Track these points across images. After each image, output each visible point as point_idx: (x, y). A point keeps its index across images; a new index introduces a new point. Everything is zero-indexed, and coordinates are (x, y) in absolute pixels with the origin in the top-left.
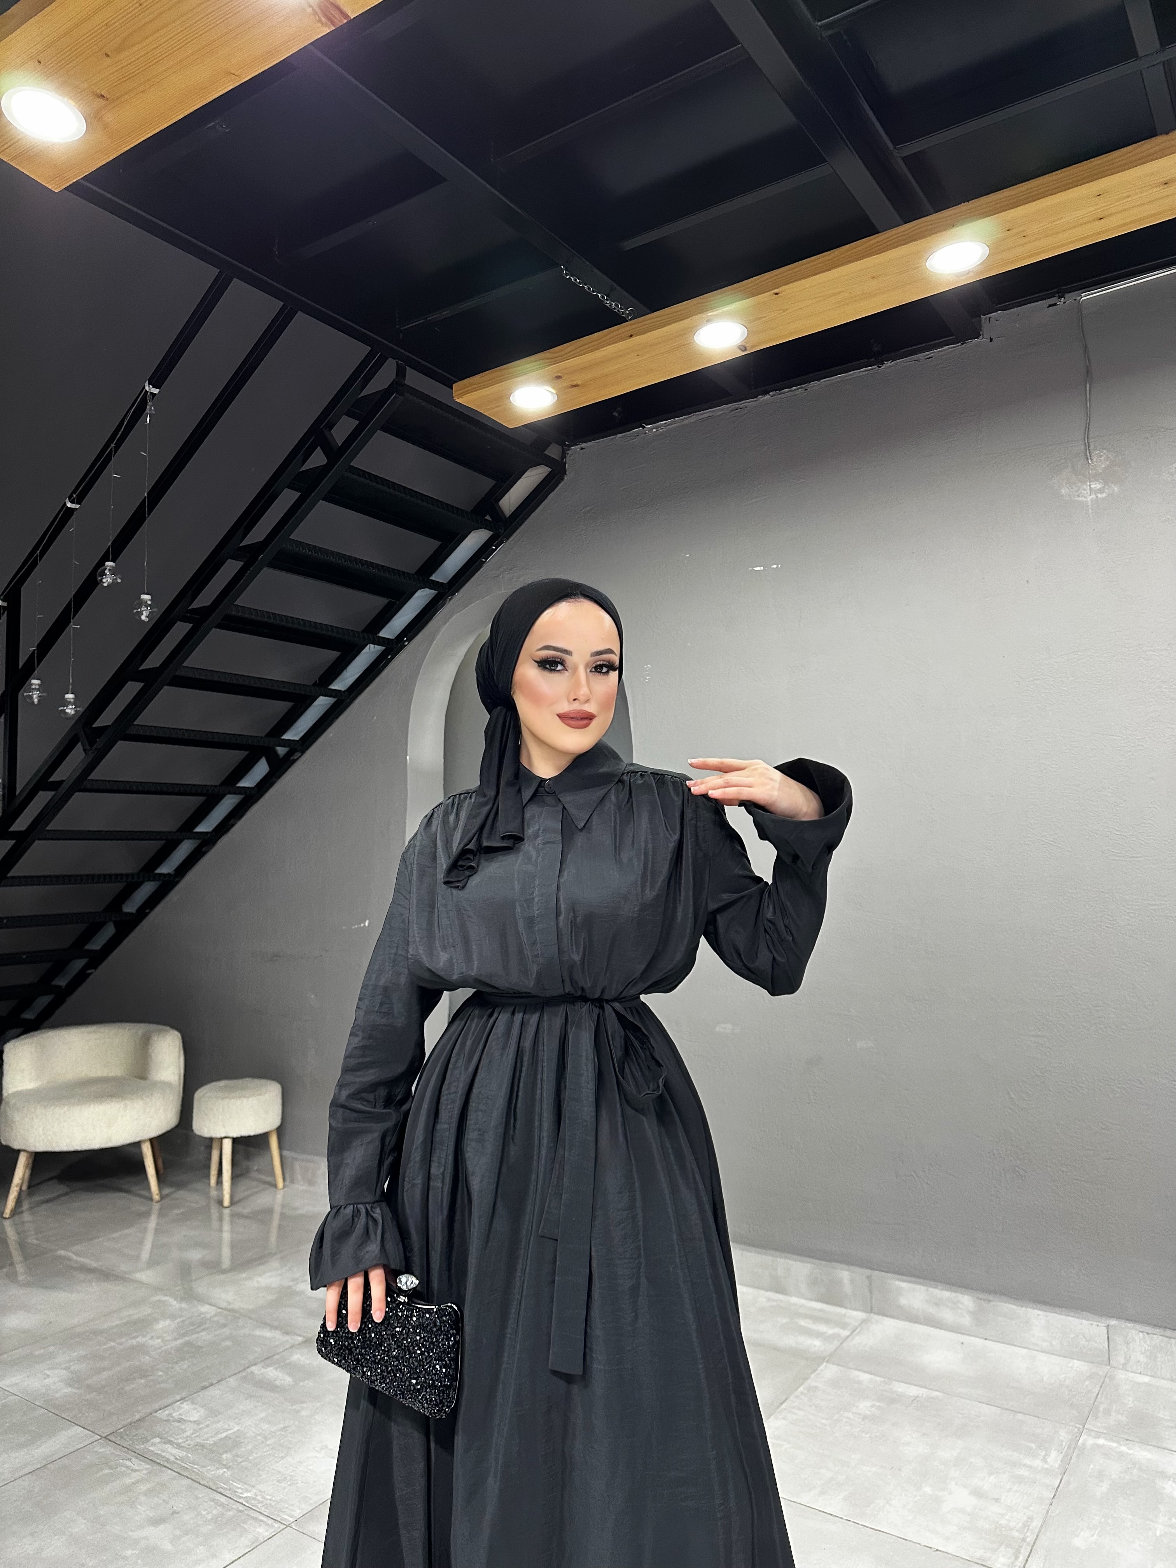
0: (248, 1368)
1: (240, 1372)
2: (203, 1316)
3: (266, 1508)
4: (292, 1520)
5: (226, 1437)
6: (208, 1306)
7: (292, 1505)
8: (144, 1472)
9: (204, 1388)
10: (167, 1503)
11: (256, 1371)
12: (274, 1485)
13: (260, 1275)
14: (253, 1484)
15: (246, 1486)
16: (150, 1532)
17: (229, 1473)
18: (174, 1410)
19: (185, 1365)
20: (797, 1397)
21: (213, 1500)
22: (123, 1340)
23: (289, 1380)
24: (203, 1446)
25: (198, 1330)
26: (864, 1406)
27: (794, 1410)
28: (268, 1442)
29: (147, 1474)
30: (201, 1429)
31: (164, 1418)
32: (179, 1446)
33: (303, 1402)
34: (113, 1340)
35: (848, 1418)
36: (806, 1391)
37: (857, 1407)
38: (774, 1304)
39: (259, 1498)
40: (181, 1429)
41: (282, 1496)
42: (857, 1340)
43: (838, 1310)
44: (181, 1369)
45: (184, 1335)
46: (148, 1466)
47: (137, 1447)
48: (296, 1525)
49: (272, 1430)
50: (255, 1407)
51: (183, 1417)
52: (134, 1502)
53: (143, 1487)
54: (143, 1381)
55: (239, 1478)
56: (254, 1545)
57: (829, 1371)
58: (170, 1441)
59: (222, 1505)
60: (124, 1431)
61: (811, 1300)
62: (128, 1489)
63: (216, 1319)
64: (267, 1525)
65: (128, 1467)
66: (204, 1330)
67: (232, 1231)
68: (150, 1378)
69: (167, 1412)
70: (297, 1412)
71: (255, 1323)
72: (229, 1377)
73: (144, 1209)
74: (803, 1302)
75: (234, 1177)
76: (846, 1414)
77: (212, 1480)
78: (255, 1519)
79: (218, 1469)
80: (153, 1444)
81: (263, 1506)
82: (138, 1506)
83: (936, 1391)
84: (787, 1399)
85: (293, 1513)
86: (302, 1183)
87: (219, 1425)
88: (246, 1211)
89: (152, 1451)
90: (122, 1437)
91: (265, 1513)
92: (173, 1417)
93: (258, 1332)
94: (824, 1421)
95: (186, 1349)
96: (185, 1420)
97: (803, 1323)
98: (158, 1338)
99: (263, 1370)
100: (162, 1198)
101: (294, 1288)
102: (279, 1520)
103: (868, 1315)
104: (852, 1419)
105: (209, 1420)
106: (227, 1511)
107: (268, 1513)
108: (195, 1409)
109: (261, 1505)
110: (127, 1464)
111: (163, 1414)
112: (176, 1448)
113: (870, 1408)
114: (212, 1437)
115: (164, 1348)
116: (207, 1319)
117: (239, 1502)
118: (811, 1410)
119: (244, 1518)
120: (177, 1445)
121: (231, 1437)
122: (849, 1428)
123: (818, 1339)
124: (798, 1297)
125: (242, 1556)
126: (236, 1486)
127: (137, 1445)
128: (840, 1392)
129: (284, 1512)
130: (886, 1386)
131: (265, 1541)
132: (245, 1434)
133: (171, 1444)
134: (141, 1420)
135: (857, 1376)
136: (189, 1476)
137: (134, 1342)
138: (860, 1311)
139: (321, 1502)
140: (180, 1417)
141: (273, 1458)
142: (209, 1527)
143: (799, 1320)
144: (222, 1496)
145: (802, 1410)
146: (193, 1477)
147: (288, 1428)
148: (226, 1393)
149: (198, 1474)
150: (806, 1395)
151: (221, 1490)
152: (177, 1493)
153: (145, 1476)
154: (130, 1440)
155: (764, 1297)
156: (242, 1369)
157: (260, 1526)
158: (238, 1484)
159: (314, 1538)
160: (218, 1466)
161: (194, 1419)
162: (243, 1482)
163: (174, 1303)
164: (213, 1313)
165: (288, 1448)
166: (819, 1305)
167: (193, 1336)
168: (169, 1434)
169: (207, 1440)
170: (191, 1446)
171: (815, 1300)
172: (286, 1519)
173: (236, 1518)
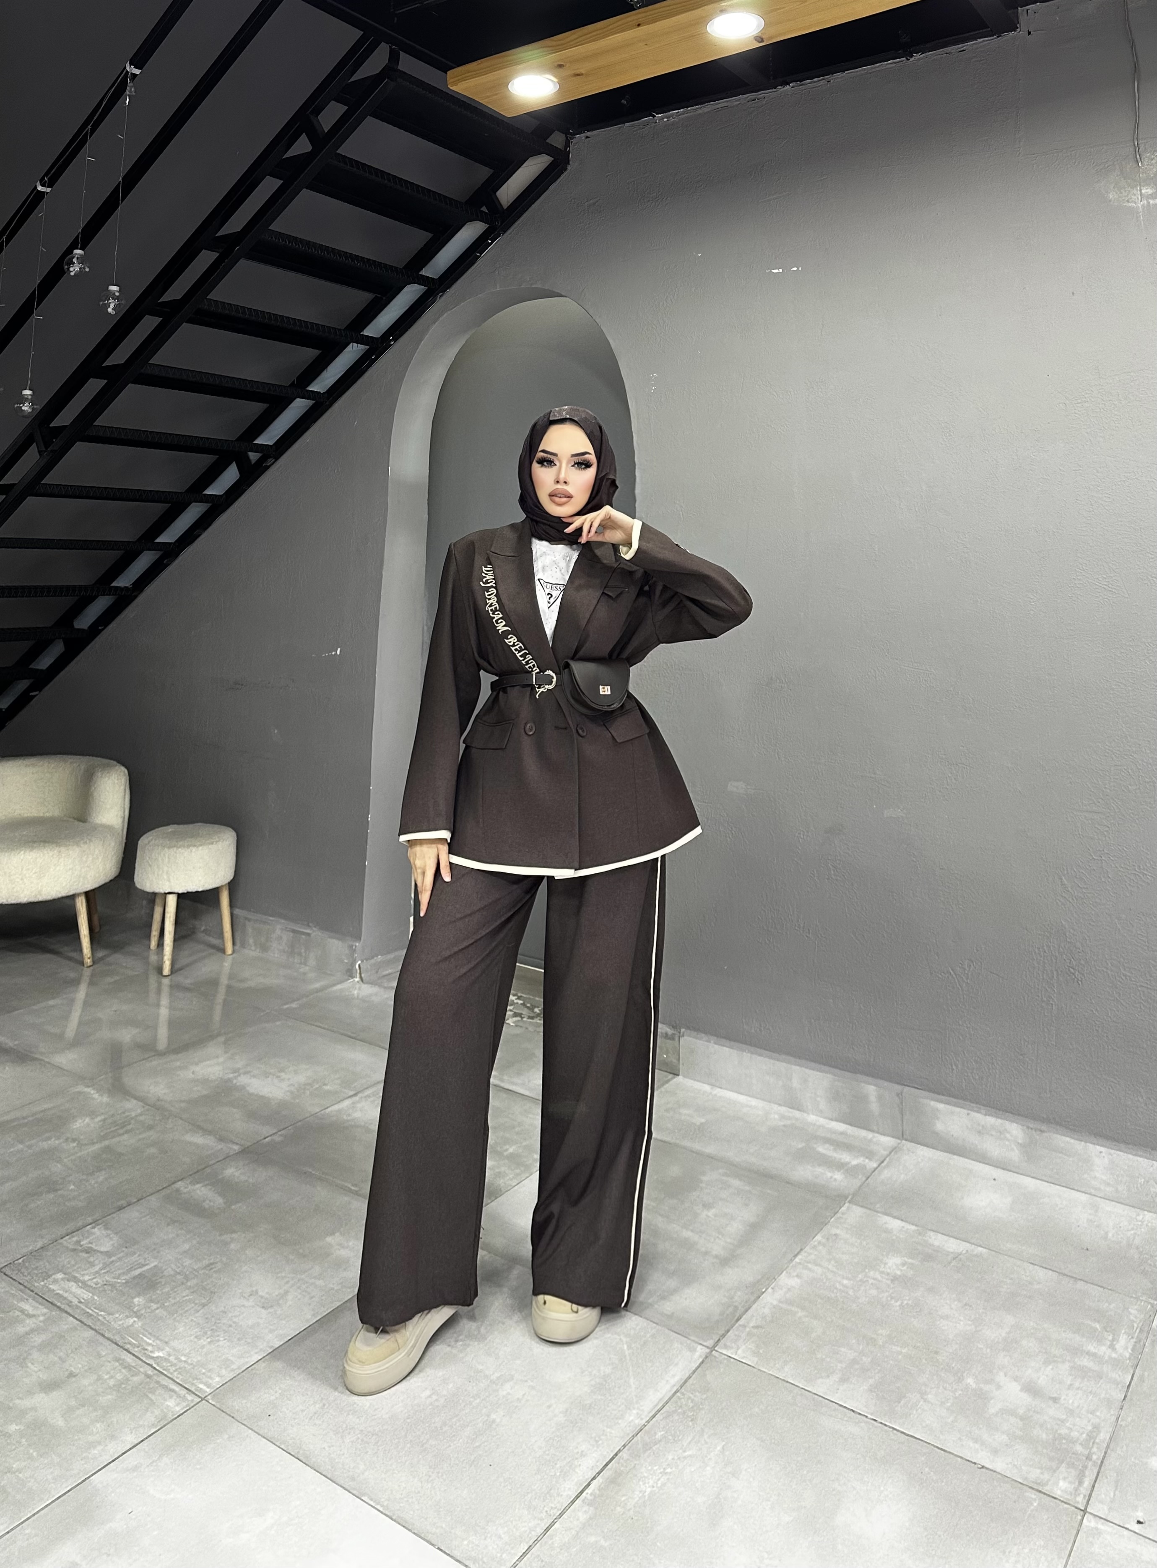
0: (174, 1183)
1: (163, 1188)
2: (127, 1114)
3: (179, 1373)
4: (208, 1390)
5: (139, 1275)
6: (134, 1102)
7: (210, 1371)
8: (41, 1318)
9: (121, 1208)
10: (64, 1362)
11: (182, 1189)
12: (191, 1341)
13: (197, 1064)
14: (167, 1340)
15: (158, 1342)
16: (41, 1400)
17: (140, 1324)
18: (83, 1236)
19: (101, 1177)
20: (814, 1247)
21: (117, 1360)
22: (33, 1142)
23: (219, 1201)
24: (113, 1286)
25: (121, 1131)
26: (894, 1263)
27: (810, 1265)
28: (189, 1284)
29: (43, 1322)
30: (113, 1262)
31: (71, 1247)
32: (85, 1285)
33: (234, 1232)
34: (21, 1142)
35: (874, 1279)
36: (824, 1241)
37: (886, 1264)
38: (788, 1122)
39: (172, 1358)
40: (90, 1262)
41: (199, 1358)
42: (886, 1174)
43: (863, 1133)
44: (96, 1183)
45: (104, 1138)
46: (45, 1310)
47: (36, 1284)
48: (212, 1399)
49: (196, 1267)
50: (178, 1235)
51: (93, 1246)
52: (24, 1359)
53: (38, 1339)
54: (51, 1196)
55: (151, 1331)
56: (162, 1424)
57: (853, 1214)
58: (75, 1277)
59: (128, 1367)
60: (23, 1261)
61: (832, 1120)
62: (20, 1340)
63: (142, 1118)
64: (179, 1396)
65: (22, 1311)
66: (127, 1132)
67: (171, 1008)
68: (60, 1192)
69: (75, 1239)
70: (226, 1244)
71: (187, 1124)
72: (152, 1194)
73: (72, 975)
74: (822, 1121)
75: (176, 940)
76: (872, 1273)
77: (119, 1332)
78: (165, 1387)
79: (127, 1317)
80: (55, 1281)
81: (175, 1371)
82: (29, 1364)
83: (980, 1246)
84: (801, 1250)
85: (210, 1381)
86: (253, 948)
87: (134, 1258)
88: (188, 982)
89: (54, 1290)
90: (19, 1270)
91: (178, 1381)
92: (81, 1246)
93: (189, 1138)
94: (845, 1282)
95: (104, 1156)
96: (95, 1251)
97: (822, 1149)
98: (74, 1140)
99: (190, 1187)
100: (94, 962)
101: (235, 1081)
102: (193, 1389)
103: (899, 1141)
104: (879, 1281)
105: (123, 1251)
106: (133, 1376)
107: (181, 1380)
108: (108, 1236)
109: (174, 1369)
110: (23, 1307)
111: (69, 1241)
112: (81, 1287)
113: (900, 1267)
114: (124, 1273)
115: (79, 1155)
116: (132, 1118)
117: (148, 1364)
118: (830, 1267)
119: (151, 1386)
120: (82, 1283)
121: (147, 1275)
122: (874, 1292)
123: (839, 1171)
124: (817, 1115)
125: (146, 1438)
126: (145, 1341)
127: (36, 1281)
128: (864, 1243)
129: (200, 1379)
130: (920, 1237)
131: (176, 1418)
132: (162, 1272)
133: (75, 1282)
134: (42, 1248)
135: (886, 1223)
136: (93, 1327)
137: (45, 1145)
138: (888, 1136)
139: (244, 1368)
140: (90, 1245)
141: (193, 1305)
142: (110, 1397)
143: (815, 1146)
144: (129, 1355)
145: (820, 1265)
146: (97, 1328)
147: (213, 1266)
148: (145, 1216)
149: (103, 1324)
150: (824, 1245)
151: (128, 1346)
152: (76, 1349)
153: (41, 1324)
154: (29, 1274)
155: (777, 1113)
156: (167, 1184)
157: (171, 1397)
158: (150, 1339)
159: (233, 1417)
160: (127, 1314)
161: (106, 1250)
162: (155, 1336)
163: (96, 1096)
164: (139, 1111)
165: (212, 1292)
166: (841, 1127)
167: (114, 1140)
168: (75, 1268)
169: (118, 1279)
170: (99, 1285)
171: (836, 1120)
172: (201, 1389)
173: (142, 1385)
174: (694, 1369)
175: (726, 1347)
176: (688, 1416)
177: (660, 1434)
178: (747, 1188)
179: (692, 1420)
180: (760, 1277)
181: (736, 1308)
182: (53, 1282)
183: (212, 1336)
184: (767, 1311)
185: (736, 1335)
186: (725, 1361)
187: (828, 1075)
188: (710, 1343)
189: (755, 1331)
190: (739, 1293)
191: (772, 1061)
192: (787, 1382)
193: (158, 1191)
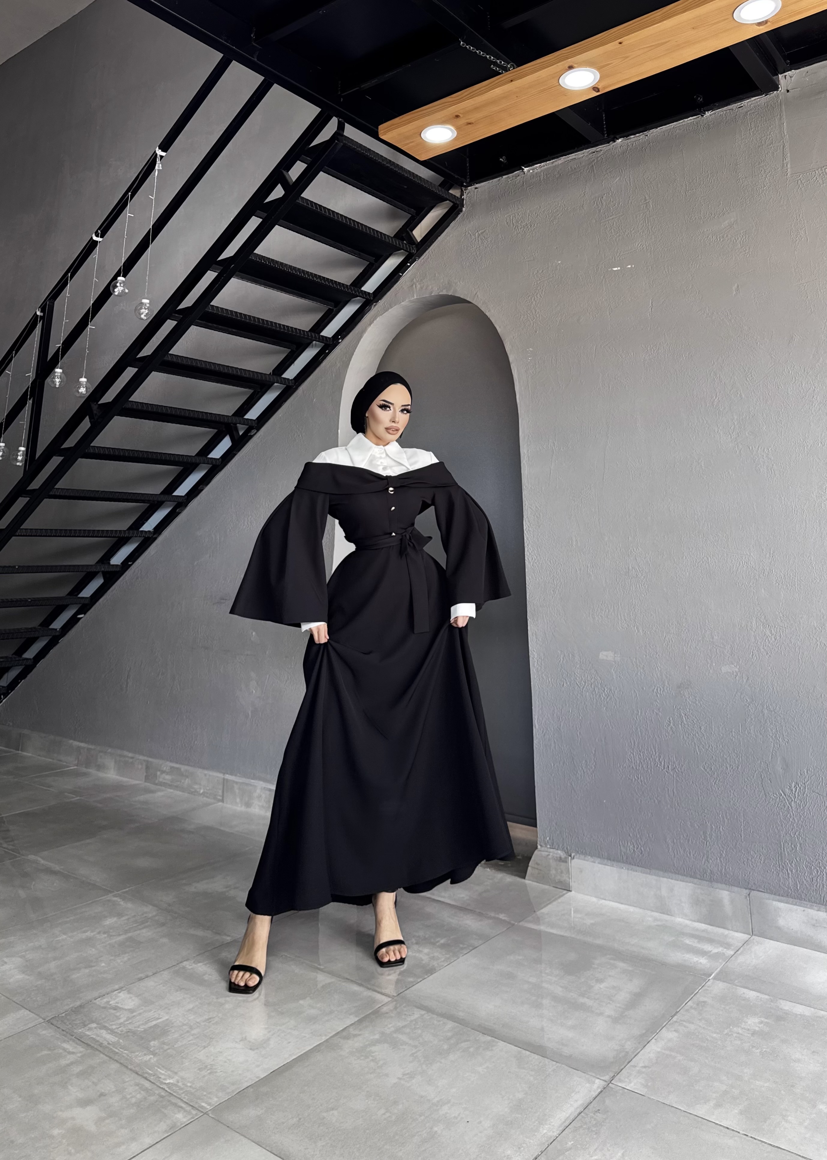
0: (181, 962)
1: (173, 966)
2: (145, 915)
3: (186, 1095)
4: (209, 1107)
5: (155, 1025)
6: (151, 907)
7: (210, 1093)
8: (79, 1055)
9: (140, 979)
10: (96, 1085)
11: (187, 966)
12: (195, 1072)
13: (198, 882)
14: (176, 1071)
15: (169, 1072)
16: (78, 1112)
17: (155, 1059)
18: (111, 998)
20: (687, 1010)
21: (137, 1085)
22: (75, 933)
24: (134, 1033)
25: (140, 927)
26: (753, 1022)
27: (684, 1023)
28: (193, 1032)
29: (81, 1057)
30: (134, 1016)
31: (102, 1005)
34: (64, 934)
35: (738, 1033)
36: (695, 1005)
37: (746, 1022)
38: (660, 923)
39: (180, 1084)
40: (116, 1016)
41: (201, 1084)
42: (741, 959)
43: (721, 931)
44: (122, 962)
45: (126, 932)
46: (82, 1050)
48: (212, 1114)
49: (198, 1021)
50: (184, 998)
51: (119, 1005)
52: (66, 1083)
53: (77, 1069)
54: (87, 971)
55: (164, 1064)
56: (172, 1131)
57: (717, 987)
58: (105, 1027)
59: (146, 1090)
60: (65, 1015)
61: (695, 921)
62: (62, 1070)
63: (157, 918)
64: (186, 1111)
65: (65, 1050)
66: (144, 928)
68: (93, 968)
69: (105, 1000)
70: (222, 1005)
71: (191, 922)
72: (164, 970)
74: (688, 922)
76: (735, 1029)
77: (139, 1065)
78: (175, 1105)
79: (145, 1055)
80: (90, 1029)
81: (183, 1093)
82: (70, 1087)
83: (822, 1010)
84: (677, 1012)
85: (210, 1101)
86: (240, 805)
87: (151, 1014)
89: (89, 1036)
90: (62, 1021)
91: (184, 1100)
92: (111, 1004)
93: (192, 932)
95: (128, 944)
96: (120, 1008)
97: (688, 941)
98: (104, 933)
99: (194, 966)
102: (196, 1106)
103: (750, 936)
104: (742, 1035)
105: (142, 1009)
106: (149, 1096)
107: (187, 1100)
108: (131, 998)
109: (182, 1092)
110: (64, 1046)
111: (101, 1001)
112: (110, 1034)
113: (758, 1025)
114: (143, 1024)
115: (108, 943)
116: (149, 918)
117: (162, 1088)
118: (701, 1024)
119: (164, 1103)
120: (111, 1031)
121: (160, 1025)
122: (739, 1042)
123: (703, 957)
124: (682, 918)
125: (160, 1141)
126: (159, 1072)
127: (75, 1029)
128: (727, 1008)
129: (202, 1099)
130: (772, 1004)
131: (184, 1127)
132: (173, 1024)
133: (105, 1030)
134: (81, 1006)
135: (744, 993)
136: (119, 1061)
137: (84, 936)
138: (741, 932)
139: (237, 1092)
140: (117, 1005)
141: (196, 1047)
142: (132, 1111)
143: (682, 939)
144: (147, 1081)
145: (693, 1023)
146: (122, 1062)
147: (212, 1020)
148: (160, 985)
149: (127, 1059)
150: (695, 1009)
151: (146, 1075)
152: (106, 1077)
153: (79, 1059)
154: (70, 1024)
155: (651, 917)
156: (176, 964)
157: (179, 1112)
158: (163, 1070)
159: (228, 1127)
160: (145, 1052)
161: (129, 1007)
162: (166, 1069)
163: (122, 903)
164: (154, 913)
165: (211, 1038)
166: (703, 926)
167: (136, 932)
168: (105, 1020)
169: (138, 1027)
170: (123, 1033)
171: (698, 921)
172: (202, 1107)
173: (157, 1103)
174: (594, 1096)
175: (620, 1081)
176: (592, 1130)
177: (570, 1143)
178: (630, 969)
179: (596, 1133)
180: (644, 1031)
181: (627, 1053)
182: (88, 1030)
183: (211, 1069)
184: (652, 1055)
185: (628, 1073)
186: (621, 1091)
187: (690, 884)
188: (607, 1078)
189: (644, 1070)
190: (629, 1043)
191: (644, 875)
192: (672, 1106)
193: (169, 968)
